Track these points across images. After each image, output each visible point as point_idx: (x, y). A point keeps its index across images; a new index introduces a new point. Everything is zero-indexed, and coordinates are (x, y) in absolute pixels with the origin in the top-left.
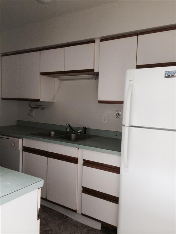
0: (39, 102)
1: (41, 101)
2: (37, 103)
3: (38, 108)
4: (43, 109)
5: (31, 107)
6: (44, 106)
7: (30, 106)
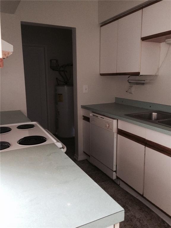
0: (138, 75)
1: (141, 74)
2: (137, 78)
3: (137, 84)
4: (143, 84)
5: (130, 83)
6: (144, 81)
7: (128, 82)
